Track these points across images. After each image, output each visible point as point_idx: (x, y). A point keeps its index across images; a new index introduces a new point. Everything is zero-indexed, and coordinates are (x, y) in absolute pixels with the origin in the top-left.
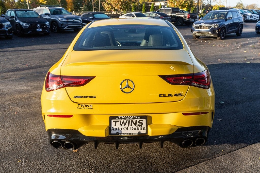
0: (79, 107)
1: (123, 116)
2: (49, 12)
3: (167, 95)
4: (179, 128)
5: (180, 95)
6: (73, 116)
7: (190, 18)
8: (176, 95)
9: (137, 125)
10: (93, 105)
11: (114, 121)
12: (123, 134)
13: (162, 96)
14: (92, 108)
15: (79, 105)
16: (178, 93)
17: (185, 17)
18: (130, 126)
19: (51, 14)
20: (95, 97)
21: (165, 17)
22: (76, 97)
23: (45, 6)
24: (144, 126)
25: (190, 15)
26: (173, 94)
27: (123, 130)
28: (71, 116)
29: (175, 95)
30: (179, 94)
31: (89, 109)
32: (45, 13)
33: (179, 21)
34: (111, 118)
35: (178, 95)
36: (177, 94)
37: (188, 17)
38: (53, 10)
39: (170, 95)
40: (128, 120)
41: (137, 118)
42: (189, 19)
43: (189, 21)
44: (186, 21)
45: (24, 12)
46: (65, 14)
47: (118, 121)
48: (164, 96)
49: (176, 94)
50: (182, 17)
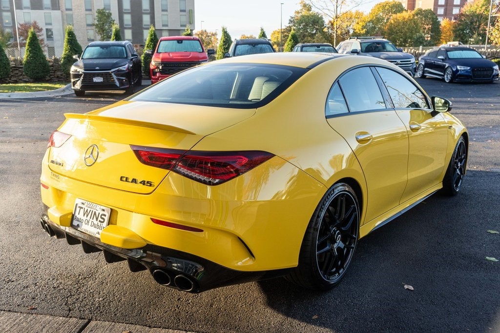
2: (359, 48)
3: (130, 180)
4: (148, 245)
5: (150, 184)
6: (49, 187)
8: (143, 183)
9: (98, 221)
11: (79, 207)
12: (84, 229)
13: (124, 179)
16: (146, 180)
18: (91, 220)
19: (362, 52)
20: (62, 165)
23: (356, 38)
24: (105, 224)
26: (139, 181)
27: (84, 223)
29: (141, 183)
30: (148, 182)
32: (353, 50)
35: (146, 183)
36: (144, 181)
38: (366, 45)
39: (134, 181)
40: (92, 210)
45: (316, 48)
46: (390, 51)
47: (82, 208)
48: (127, 180)
49: (142, 181)
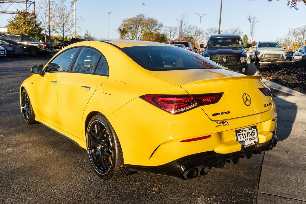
0: (217, 125)
1: (244, 129)
5: (271, 104)
6: (211, 136)
7: (47, 48)
8: (268, 105)
9: (252, 135)
10: (229, 121)
11: (239, 135)
12: (247, 145)
13: (265, 105)
14: (228, 123)
15: (217, 122)
16: (269, 103)
17: (41, 46)
18: (249, 137)
20: (229, 113)
21: (16, 46)
22: (214, 115)
24: (256, 135)
25: (46, 44)
27: (245, 142)
28: (209, 137)
31: (226, 125)
33: (33, 50)
34: (237, 132)
37: (44, 47)
40: (247, 132)
41: (252, 129)
42: (45, 48)
43: (46, 51)
44: (42, 51)
47: (241, 134)
50: (37, 47)
